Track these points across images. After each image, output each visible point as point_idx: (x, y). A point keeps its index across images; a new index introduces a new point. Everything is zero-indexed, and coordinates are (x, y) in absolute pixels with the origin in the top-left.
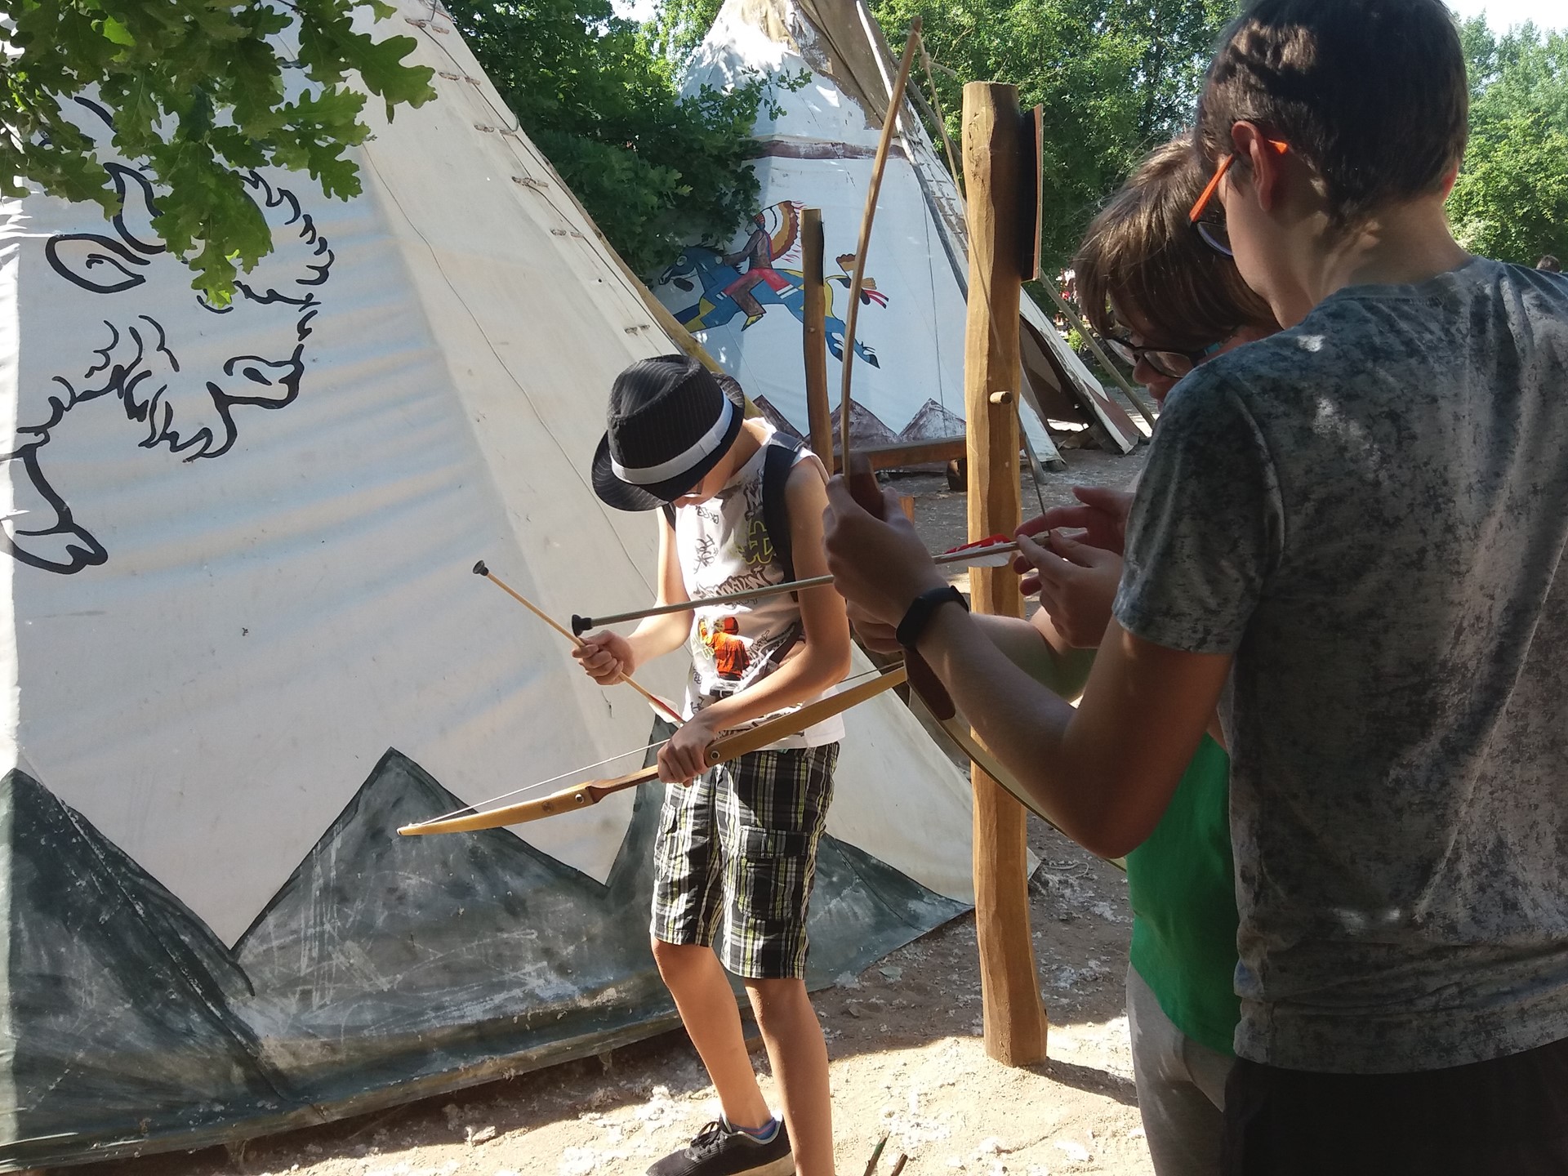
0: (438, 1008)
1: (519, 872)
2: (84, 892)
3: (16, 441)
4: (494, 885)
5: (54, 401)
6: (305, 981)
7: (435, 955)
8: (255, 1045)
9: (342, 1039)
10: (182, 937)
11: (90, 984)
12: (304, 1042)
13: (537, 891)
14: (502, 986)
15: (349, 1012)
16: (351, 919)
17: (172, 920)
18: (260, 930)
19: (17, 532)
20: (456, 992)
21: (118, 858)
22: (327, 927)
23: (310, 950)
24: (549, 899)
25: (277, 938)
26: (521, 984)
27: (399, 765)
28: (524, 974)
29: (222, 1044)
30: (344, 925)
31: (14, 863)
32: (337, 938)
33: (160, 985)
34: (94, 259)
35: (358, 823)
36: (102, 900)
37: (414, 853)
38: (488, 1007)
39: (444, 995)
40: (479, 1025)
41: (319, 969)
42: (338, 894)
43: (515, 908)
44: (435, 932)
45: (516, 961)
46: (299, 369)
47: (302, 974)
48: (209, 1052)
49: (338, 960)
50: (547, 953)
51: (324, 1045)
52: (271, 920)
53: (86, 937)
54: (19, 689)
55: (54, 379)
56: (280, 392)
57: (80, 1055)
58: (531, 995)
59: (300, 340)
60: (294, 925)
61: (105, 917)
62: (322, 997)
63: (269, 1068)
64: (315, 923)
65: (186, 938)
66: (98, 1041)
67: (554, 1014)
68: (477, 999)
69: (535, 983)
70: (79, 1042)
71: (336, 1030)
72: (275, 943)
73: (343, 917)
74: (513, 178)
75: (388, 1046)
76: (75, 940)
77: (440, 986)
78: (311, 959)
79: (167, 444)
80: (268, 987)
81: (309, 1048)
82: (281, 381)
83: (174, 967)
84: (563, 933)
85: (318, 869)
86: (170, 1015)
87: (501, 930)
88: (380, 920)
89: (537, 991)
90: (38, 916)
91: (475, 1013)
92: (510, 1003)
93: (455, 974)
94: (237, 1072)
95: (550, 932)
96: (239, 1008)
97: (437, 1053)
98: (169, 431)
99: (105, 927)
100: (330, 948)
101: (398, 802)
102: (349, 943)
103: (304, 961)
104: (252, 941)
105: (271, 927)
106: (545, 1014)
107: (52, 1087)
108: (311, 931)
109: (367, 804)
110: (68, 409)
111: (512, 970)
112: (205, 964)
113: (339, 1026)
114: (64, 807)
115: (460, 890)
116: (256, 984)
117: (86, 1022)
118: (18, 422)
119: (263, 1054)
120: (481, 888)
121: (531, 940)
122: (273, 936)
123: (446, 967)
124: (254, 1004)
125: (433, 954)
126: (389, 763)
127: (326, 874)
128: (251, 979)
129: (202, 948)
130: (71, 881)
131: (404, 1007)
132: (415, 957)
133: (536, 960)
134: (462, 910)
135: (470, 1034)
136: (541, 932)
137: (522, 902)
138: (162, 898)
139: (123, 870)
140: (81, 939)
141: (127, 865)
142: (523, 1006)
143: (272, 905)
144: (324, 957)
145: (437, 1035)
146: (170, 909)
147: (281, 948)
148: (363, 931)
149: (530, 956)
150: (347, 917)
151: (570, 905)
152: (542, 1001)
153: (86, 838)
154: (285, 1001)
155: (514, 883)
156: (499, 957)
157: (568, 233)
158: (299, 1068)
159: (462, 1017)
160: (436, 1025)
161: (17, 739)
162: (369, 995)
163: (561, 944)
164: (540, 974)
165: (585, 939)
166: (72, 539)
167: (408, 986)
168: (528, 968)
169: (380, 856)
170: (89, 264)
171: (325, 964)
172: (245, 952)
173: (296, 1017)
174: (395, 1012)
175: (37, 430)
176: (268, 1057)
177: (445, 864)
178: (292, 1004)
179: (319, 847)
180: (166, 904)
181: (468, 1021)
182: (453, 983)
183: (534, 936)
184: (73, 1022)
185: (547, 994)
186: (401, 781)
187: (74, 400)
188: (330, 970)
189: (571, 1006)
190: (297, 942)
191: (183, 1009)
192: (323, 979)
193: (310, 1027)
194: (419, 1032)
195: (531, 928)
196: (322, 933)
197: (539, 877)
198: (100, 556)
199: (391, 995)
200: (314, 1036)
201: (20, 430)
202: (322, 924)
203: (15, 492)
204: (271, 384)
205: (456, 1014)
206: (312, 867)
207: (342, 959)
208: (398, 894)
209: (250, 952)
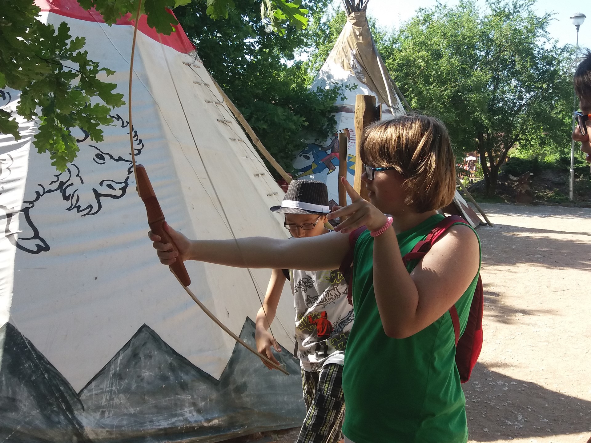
0: (151, 421)
1: (187, 373)
2: (27, 369)
3: (22, 206)
4: (177, 377)
5: (38, 193)
6: (103, 407)
7: (152, 402)
8: (82, 429)
9: (114, 430)
10: (61, 388)
11: (25, 402)
12: (100, 430)
13: (193, 381)
14: (175, 415)
15: (118, 420)
16: (123, 386)
17: (58, 381)
18: (89, 387)
19: (19, 238)
20: (158, 416)
21: (41, 357)
22: (114, 388)
23: (106, 396)
24: (197, 384)
25: (95, 391)
26: (182, 415)
27: (147, 331)
28: (185, 412)
29: (70, 428)
30: (120, 388)
31: (3, 356)
32: (117, 393)
33: (50, 404)
35: (129, 351)
36: (33, 372)
37: (149, 363)
38: (170, 423)
39: (154, 417)
40: (165, 429)
41: (109, 403)
42: (119, 376)
43: (184, 387)
44: (153, 393)
45: (182, 406)
46: (127, 185)
47: (102, 405)
48: (65, 430)
49: (116, 401)
50: (194, 404)
51: (107, 431)
52: (93, 384)
53: (26, 385)
54: (13, 294)
55: (38, 185)
56: (119, 193)
57: (19, 427)
58: (186, 420)
59: (128, 175)
60: (101, 387)
61: (33, 378)
62: (109, 414)
63: (86, 438)
64: (109, 387)
65: (62, 388)
66: (25, 422)
67: (194, 427)
68: (166, 419)
69: (188, 415)
70: (19, 423)
71: (112, 426)
72: (94, 393)
73: (120, 385)
74: (217, 120)
75: (131, 434)
76: (22, 385)
77: (153, 413)
78: (106, 399)
79: (76, 209)
80: (90, 408)
81: (102, 432)
82: (120, 189)
83: (57, 398)
84: (201, 398)
85: (113, 367)
86: (53, 416)
87: (178, 394)
88: (134, 387)
89: (189, 418)
90: (10, 376)
91: (164, 424)
92: (178, 422)
93: (159, 410)
94: (75, 438)
95: (196, 397)
96: (78, 415)
97: (149, 438)
98: (77, 205)
99: (33, 382)
100: (114, 396)
101: (145, 344)
102: (121, 395)
103: (104, 400)
104: (85, 391)
105: (93, 387)
106: (190, 427)
107: (7, 438)
108: (108, 389)
109: (133, 344)
110: (42, 196)
111: (180, 410)
112: (68, 398)
113: (114, 425)
114: (24, 337)
115: (164, 378)
116: (85, 407)
117: (22, 416)
118: (24, 199)
119: (85, 433)
120: (172, 378)
121: (188, 399)
122: (93, 390)
123: (156, 407)
124: (84, 414)
125: (152, 401)
126: (143, 329)
127: (115, 368)
128: (84, 405)
129: (67, 392)
130: (23, 364)
131: (139, 420)
132: (144, 402)
133: (189, 407)
134: (164, 386)
135: (162, 432)
136: (192, 396)
137: (187, 385)
138: (55, 373)
139: (42, 361)
140: (24, 385)
141: (44, 360)
142: (182, 424)
143: (94, 379)
144: (111, 399)
145: (149, 432)
146: (57, 377)
147: (96, 394)
148: (127, 391)
149: (187, 405)
150: (121, 385)
151: (205, 387)
152: (190, 422)
153: (30, 349)
154: (95, 414)
155: (184, 377)
156: (176, 405)
157: (237, 140)
158: (98, 439)
159: (159, 426)
160: (149, 428)
161: (10, 312)
162: (126, 415)
163: (200, 401)
164: (190, 412)
165: (209, 400)
166: (38, 242)
167: (141, 412)
168: (186, 409)
169: (136, 363)
171: (111, 402)
172: (83, 395)
173: (99, 420)
174: (135, 421)
175: (30, 203)
176: (87, 434)
177: (160, 368)
178: (98, 415)
179: (114, 358)
180: (56, 375)
181: (161, 427)
182: (158, 413)
183: (190, 398)
184: (17, 416)
185: (192, 420)
186: (147, 336)
187: (44, 192)
188: (113, 404)
189: (200, 425)
190: (102, 393)
191: (58, 414)
192: (110, 407)
193: (104, 424)
194: (143, 430)
195: (189, 394)
196: (112, 390)
197: (194, 376)
198: (47, 248)
199: (134, 415)
200: (104, 428)
201: (24, 202)
202: (112, 387)
203: (20, 224)
204: (115, 190)
205: (157, 424)
206: (110, 366)
207: (118, 400)
208: (141, 378)
209: (85, 395)
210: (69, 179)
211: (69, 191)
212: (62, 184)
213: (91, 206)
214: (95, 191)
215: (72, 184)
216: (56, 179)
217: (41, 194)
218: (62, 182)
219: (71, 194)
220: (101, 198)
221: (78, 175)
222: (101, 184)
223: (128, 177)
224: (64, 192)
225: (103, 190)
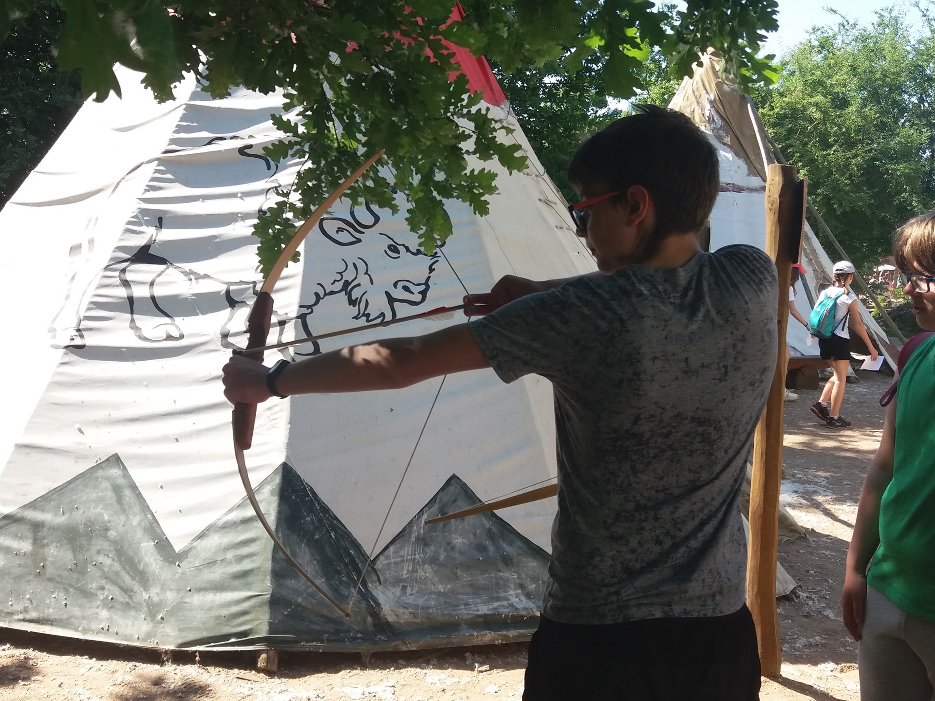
0: (466, 604)
1: (511, 544)
2: (309, 524)
3: (299, 311)
4: (498, 548)
5: (317, 294)
6: (404, 581)
7: (467, 578)
8: (379, 608)
9: (419, 612)
10: (351, 551)
11: (307, 567)
12: (402, 610)
13: (519, 555)
14: (498, 599)
15: (424, 599)
16: (428, 555)
17: (346, 543)
18: (386, 553)
19: (295, 353)
20: (475, 598)
21: (326, 510)
22: (417, 556)
23: (408, 566)
24: (524, 559)
25: (393, 558)
26: (507, 599)
27: (458, 484)
28: (509, 595)
29: (364, 605)
30: (425, 557)
31: (280, 505)
32: (421, 563)
33: (339, 573)
34: (340, 230)
35: (435, 508)
36: (316, 528)
37: (461, 526)
38: (490, 608)
39: (469, 598)
40: (485, 616)
41: (411, 577)
42: (424, 541)
43: (507, 561)
44: (467, 567)
45: (506, 588)
46: (428, 287)
47: (403, 578)
48: (358, 608)
49: (421, 573)
50: (522, 586)
51: (411, 613)
52: (391, 549)
53: (308, 544)
54: (289, 426)
55: (318, 284)
56: (417, 298)
57: (300, 600)
58: (511, 606)
59: (429, 273)
60: (402, 553)
61: (317, 536)
62: (412, 590)
63: (384, 620)
64: (412, 554)
65: (352, 552)
66: (308, 594)
67: (523, 616)
68: (485, 603)
69: (514, 600)
70: (300, 594)
71: (417, 606)
72: (392, 561)
73: (425, 553)
74: (539, 200)
75: (440, 618)
76: (303, 545)
77: (467, 594)
78: (408, 571)
79: (365, 318)
80: (387, 581)
81: (404, 613)
82: (418, 293)
83: (346, 565)
84: (530, 578)
85: (415, 528)
86: (341, 587)
87: (499, 571)
88: (442, 557)
89: (515, 604)
90: (288, 532)
91: (484, 609)
92: (500, 607)
93: (476, 589)
94: (369, 620)
95: (523, 576)
96: (373, 589)
97: (463, 626)
98: (366, 313)
99: (317, 541)
100: (418, 567)
101: (455, 501)
102: (426, 566)
103: (405, 571)
104: (382, 558)
105: (391, 553)
106: (518, 616)
107: (286, 613)
108: (409, 557)
109: (441, 499)
110: (322, 299)
111: (504, 592)
112: (360, 566)
113: (418, 605)
114: (304, 483)
115: (482, 548)
116: (382, 578)
117: (304, 585)
118: (300, 303)
119: (382, 613)
120: (491, 549)
121: (514, 579)
122: (392, 557)
123: (472, 585)
124: (380, 588)
125: (466, 578)
126: (452, 481)
127: (418, 531)
128: (380, 576)
129: (359, 558)
130: (304, 517)
131: (450, 601)
132: (457, 578)
133: (515, 589)
134: (481, 558)
135: (481, 620)
136: (519, 575)
137: (511, 560)
138: (343, 532)
139: (327, 516)
140: (305, 545)
141: (329, 514)
142: (507, 610)
143: (393, 542)
144: (415, 571)
145: (465, 617)
146: (346, 537)
147: (395, 563)
148: (433, 561)
149: (512, 586)
150: (427, 553)
151: (535, 564)
152: (517, 609)
153: (312, 498)
154: (395, 589)
155: (508, 549)
156: (497, 584)
157: (564, 228)
158: (399, 623)
159: (477, 610)
160: (465, 613)
161: (286, 448)
162: (434, 593)
163: (529, 583)
164: (517, 596)
165: (541, 582)
167: (453, 592)
168: (511, 592)
169: (444, 526)
170: (337, 232)
171: (414, 574)
172: (378, 563)
173: (399, 598)
174: (445, 603)
175: (308, 307)
176: (384, 615)
177: (475, 534)
178: (398, 591)
179: (416, 517)
180: (346, 535)
181: (480, 613)
182: (475, 594)
183: (515, 577)
184: (298, 584)
185: (519, 606)
186: (457, 490)
187: (326, 294)
188: (417, 577)
189: (531, 614)
190: (403, 561)
191: (348, 586)
192: (413, 581)
193: (406, 603)
194: (456, 615)
195: (514, 573)
196: (415, 559)
197: (520, 547)
199: (444, 594)
200: (405, 608)
201: (301, 306)
202: (415, 555)
203: (296, 335)
204: (414, 294)
205: (475, 608)
206: (412, 527)
207: (423, 573)
208: (452, 545)
209: (381, 563)
210: (356, 278)
211: (356, 294)
212: (347, 284)
213: (383, 314)
214: (387, 294)
215: (359, 285)
216: (338, 277)
217: (322, 297)
218: (346, 281)
219: (358, 298)
220: (396, 304)
221: (366, 273)
222: (395, 285)
223: (429, 277)
224: (349, 295)
225: (398, 293)
